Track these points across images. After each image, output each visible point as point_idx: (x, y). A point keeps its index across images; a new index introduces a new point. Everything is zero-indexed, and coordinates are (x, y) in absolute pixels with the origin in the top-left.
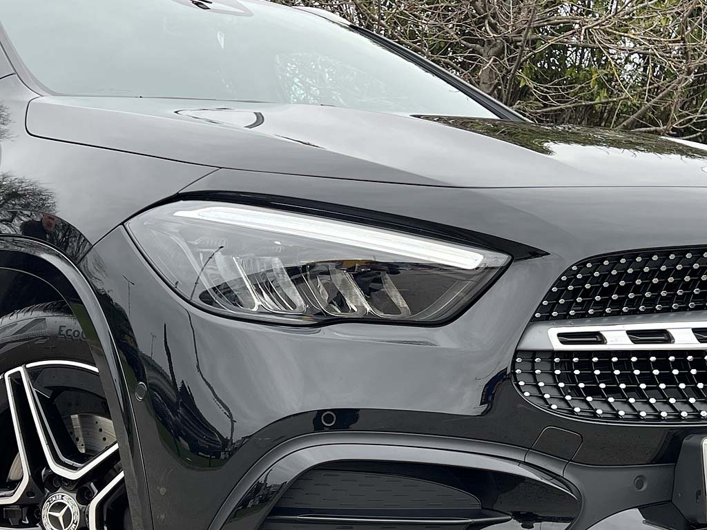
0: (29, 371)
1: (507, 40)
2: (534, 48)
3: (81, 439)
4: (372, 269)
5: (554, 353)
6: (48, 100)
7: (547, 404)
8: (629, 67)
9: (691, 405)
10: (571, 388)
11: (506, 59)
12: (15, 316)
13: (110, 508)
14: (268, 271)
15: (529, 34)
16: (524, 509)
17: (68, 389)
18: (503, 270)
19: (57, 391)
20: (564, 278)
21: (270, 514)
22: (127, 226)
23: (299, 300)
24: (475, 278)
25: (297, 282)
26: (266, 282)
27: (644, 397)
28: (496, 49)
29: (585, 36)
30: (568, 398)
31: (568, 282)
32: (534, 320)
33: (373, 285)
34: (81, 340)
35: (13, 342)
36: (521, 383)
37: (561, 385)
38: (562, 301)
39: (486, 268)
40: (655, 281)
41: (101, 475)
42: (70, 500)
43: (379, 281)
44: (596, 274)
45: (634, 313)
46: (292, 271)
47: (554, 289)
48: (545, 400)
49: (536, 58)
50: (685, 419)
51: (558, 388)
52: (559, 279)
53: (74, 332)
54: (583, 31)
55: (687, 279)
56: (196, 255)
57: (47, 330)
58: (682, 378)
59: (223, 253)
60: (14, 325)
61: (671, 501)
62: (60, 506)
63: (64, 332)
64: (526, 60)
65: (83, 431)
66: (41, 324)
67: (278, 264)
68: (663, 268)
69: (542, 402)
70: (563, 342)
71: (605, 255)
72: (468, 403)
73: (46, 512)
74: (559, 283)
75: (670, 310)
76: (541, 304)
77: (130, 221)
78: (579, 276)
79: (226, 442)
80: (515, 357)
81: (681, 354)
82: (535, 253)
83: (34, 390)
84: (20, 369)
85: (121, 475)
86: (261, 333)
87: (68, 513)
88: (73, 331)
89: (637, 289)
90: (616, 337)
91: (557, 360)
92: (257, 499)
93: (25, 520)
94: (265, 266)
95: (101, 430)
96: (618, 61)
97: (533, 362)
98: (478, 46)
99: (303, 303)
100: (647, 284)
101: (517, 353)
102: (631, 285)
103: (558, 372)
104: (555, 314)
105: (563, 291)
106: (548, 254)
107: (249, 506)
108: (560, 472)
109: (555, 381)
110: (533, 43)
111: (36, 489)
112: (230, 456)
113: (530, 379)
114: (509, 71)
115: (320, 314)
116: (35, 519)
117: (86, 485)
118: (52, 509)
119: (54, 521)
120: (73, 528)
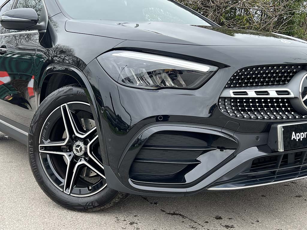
0: (68, 105)
1: (217, 6)
2: (226, 9)
3: (84, 126)
4: (174, 72)
5: (231, 98)
6: (71, 20)
7: (229, 114)
8: (256, 15)
9: (274, 115)
10: (236, 109)
11: (217, 12)
12: (63, 88)
13: (94, 146)
14: (141, 73)
15: (224, 4)
16: (221, 146)
17: (80, 110)
18: (216, 72)
19: (77, 111)
20: (235, 74)
21: (142, 147)
22: (97, 59)
23: (151, 82)
24: (207, 75)
25: (151, 77)
26: (141, 77)
27: (259, 112)
28: (213, 9)
29: (242, 5)
30: (236, 112)
31: (236, 76)
32: (225, 88)
33: (175, 78)
34: (84, 95)
35: (63, 96)
36: (221, 107)
37: (233, 108)
38: (234, 82)
39: (210, 72)
40: (264, 75)
41: (91, 137)
42: (81, 144)
43: (176, 76)
44: (246, 73)
45: (257, 86)
46: (149, 73)
47: (232, 78)
48: (228, 113)
49: (226, 13)
50: (272, 119)
51: (232, 109)
52: (234, 75)
54: (242, 3)
55: (274, 75)
56: (119, 68)
57: (73, 92)
58: (272, 106)
59: (127, 67)
61: (267, 144)
62: (78, 146)
63: (78, 93)
64: (223, 13)
65: (85, 124)
66: (72, 90)
67: (144, 71)
68: (267, 71)
69: (227, 113)
70: (234, 95)
71: (248, 67)
72: (205, 114)
73: (74, 148)
74: (233, 76)
75: (268, 85)
76: (228, 82)
77: (98, 57)
78: (240, 74)
79: (129, 126)
80: (219, 99)
81: (272, 99)
82: (226, 66)
83: (70, 111)
84: (65, 104)
85: (97, 136)
86: (139, 92)
87: (81, 149)
88: (81, 93)
89: (258, 78)
90: (251, 93)
91: (232, 100)
92: (137, 144)
93: (68, 150)
94: (140, 71)
95: (90, 123)
96: (253, 13)
97: (225, 101)
98: (208, 8)
99: (152, 83)
100: (262, 77)
101: (220, 98)
102: (257, 77)
103: (232, 104)
104: (232, 86)
105: (235, 78)
106: (230, 66)
107: (136, 146)
108: (232, 135)
109: (232, 107)
110: (226, 7)
111: (71, 141)
112: (130, 130)
113: (224, 106)
114: (217, 16)
115: (158, 86)
116: (71, 150)
117: (86, 140)
118: (76, 147)
119: (77, 150)
120: (82, 152)
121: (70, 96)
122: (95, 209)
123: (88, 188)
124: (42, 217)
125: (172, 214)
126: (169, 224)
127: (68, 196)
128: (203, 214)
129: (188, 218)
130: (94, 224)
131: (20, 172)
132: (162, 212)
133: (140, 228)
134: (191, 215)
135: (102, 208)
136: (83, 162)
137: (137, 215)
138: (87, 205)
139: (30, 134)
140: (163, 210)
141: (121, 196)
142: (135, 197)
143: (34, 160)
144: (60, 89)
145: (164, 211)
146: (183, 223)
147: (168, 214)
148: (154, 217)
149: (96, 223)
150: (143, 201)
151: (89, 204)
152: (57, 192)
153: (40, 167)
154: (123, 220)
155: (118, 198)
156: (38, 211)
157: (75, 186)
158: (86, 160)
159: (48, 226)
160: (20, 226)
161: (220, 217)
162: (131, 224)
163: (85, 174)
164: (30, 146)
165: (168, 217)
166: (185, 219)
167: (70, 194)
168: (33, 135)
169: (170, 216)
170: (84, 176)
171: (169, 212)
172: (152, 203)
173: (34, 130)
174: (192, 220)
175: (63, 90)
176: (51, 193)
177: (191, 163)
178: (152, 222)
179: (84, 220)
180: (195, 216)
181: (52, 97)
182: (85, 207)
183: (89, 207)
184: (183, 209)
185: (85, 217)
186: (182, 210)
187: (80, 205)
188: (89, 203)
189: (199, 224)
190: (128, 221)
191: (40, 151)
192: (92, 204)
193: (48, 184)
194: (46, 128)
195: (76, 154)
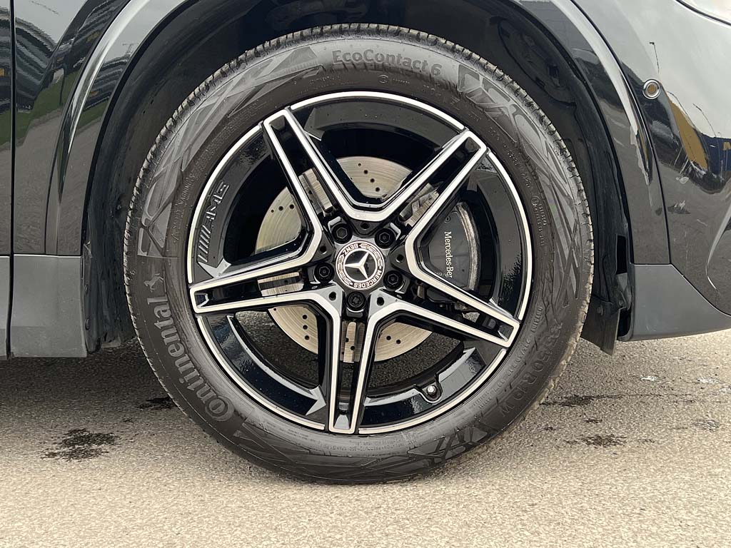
0: (295, 113)
34: (365, 64)
57: (316, 59)
62: (358, 255)
66: (308, 54)
73: (341, 266)
84: (284, 113)
93: (314, 281)
111: (328, 243)
118: (348, 262)
119: (354, 273)
121: (304, 77)
127: (351, 439)
136: (397, 304)
138: (444, 446)
139: (144, 254)
151: (449, 443)
157: (367, 398)
167: (356, 433)
168: (161, 256)
182: (432, 458)
183: (449, 452)
188: (447, 440)
191: (197, 310)
192: (462, 440)
193: (259, 421)
194: (208, 217)
195: (353, 286)
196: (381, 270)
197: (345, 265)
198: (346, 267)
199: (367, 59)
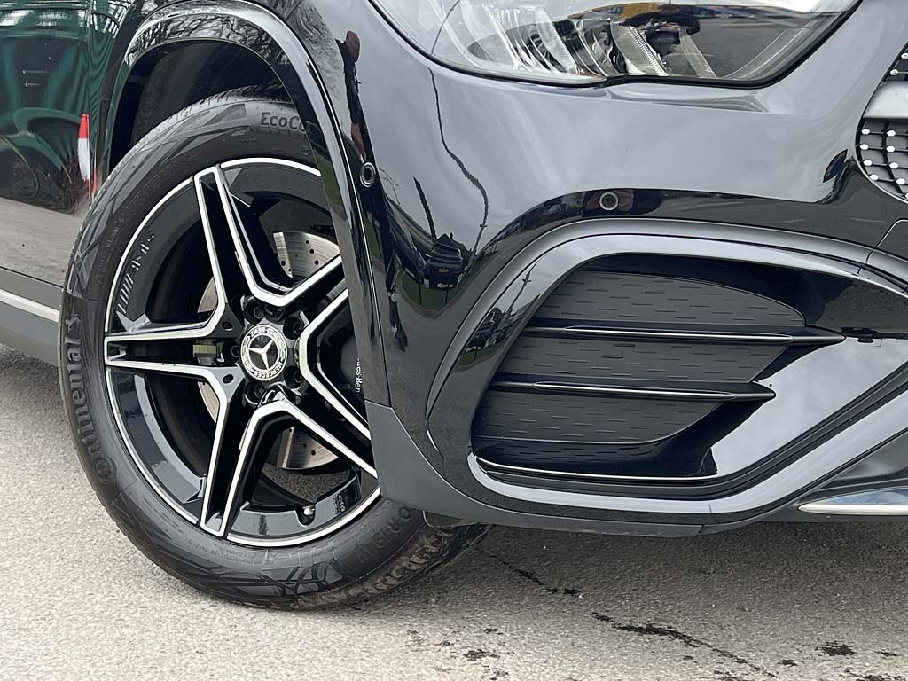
0: (224, 171)
3: (287, 262)
7: (901, 192)
12: (206, 103)
17: (273, 194)
24: (810, 24)
32: (888, 78)
34: (289, 131)
35: (204, 134)
36: (868, 163)
41: (313, 301)
42: (273, 332)
46: (564, 28)
48: (897, 186)
53: (280, 121)
57: (246, 118)
59: (471, 2)
60: (205, 114)
63: (267, 121)
65: (289, 253)
66: (240, 112)
67: (542, 17)
69: (893, 190)
73: (246, 348)
76: (899, 57)
80: (861, 127)
83: (230, 195)
84: (214, 170)
87: (273, 352)
88: (279, 118)
93: (220, 358)
95: (312, 251)
97: (884, 136)
99: (575, 66)
101: (864, 122)
111: (234, 320)
113: (879, 160)
116: (232, 358)
117: (295, 315)
118: (252, 346)
119: (256, 359)
120: (279, 367)
121: (233, 135)
122: (323, 599)
123: (300, 512)
124: (113, 621)
125: (641, 631)
126: (628, 664)
127: (218, 542)
128: (771, 636)
129: (708, 646)
130: (321, 652)
131: (19, 472)
132: (599, 622)
133: (510, 671)
134: (720, 638)
135: (353, 592)
136: (282, 404)
137: (494, 628)
138: (295, 577)
139: (69, 291)
140: (602, 614)
141: (433, 544)
142: (484, 569)
143: (83, 397)
144: (195, 109)
145: (608, 620)
146: (689, 662)
147: (624, 628)
148: (567, 637)
149: (328, 647)
150: (519, 583)
151: (302, 575)
152: (176, 526)
153: (108, 425)
154: (437, 642)
155: (421, 554)
156: (94, 601)
157: (247, 503)
158: (291, 397)
159: (139, 652)
160: (26, 649)
161: (845, 647)
162: (473, 655)
163: (286, 460)
164: (67, 341)
165: (627, 641)
166: (695, 649)
167: (224, 538)
168: (81, 297)
169: (635, 635)
170: (284, 466)
171: (628, 623)
172: (555, 591)
173: (86, 278)
174: (723, 653)
175: (208, 111)
176: (149, 530)
177: (732, 395)
178: (559, 654)
179: (279, 635)
180: (738, 640)
181: (160, 141)
182: (284, 588)
183: (301, 589)
184: (687, 615)
185: (284, 627)
186: (681, 620)
187: (265, 580)
188: (300, 571)
189: (758, 669)
190: (458, 645)
191: (108, 362)
192: (315, 575)
193: (137, 494)
194: (133, 266)
195: (253, 373)
196: (283, 362)
197: (249, 349)
198: (250, 351)
199: (291, 127)
